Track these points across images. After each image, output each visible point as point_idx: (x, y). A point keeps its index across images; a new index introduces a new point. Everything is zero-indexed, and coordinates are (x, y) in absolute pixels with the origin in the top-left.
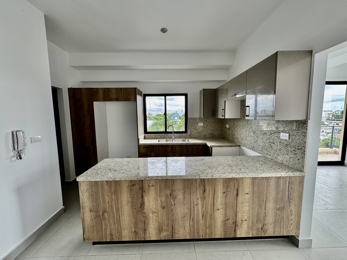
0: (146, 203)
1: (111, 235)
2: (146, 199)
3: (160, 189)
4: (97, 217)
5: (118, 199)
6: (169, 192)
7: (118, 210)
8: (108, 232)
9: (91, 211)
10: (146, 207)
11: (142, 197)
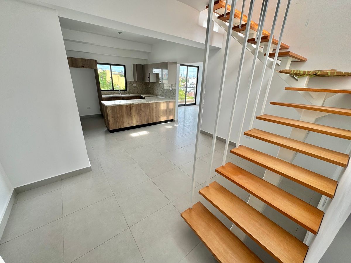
0: (132, 113)
1: (120, 126)
2: (132, 111)
3: (136, 107)
4: (115, 119)
5: (122, 112)
6: (139, 108)
7: (122, 116)
8: (119, 125)
9: (112, 118)
10: (132, 114)
11: (131, 111)
